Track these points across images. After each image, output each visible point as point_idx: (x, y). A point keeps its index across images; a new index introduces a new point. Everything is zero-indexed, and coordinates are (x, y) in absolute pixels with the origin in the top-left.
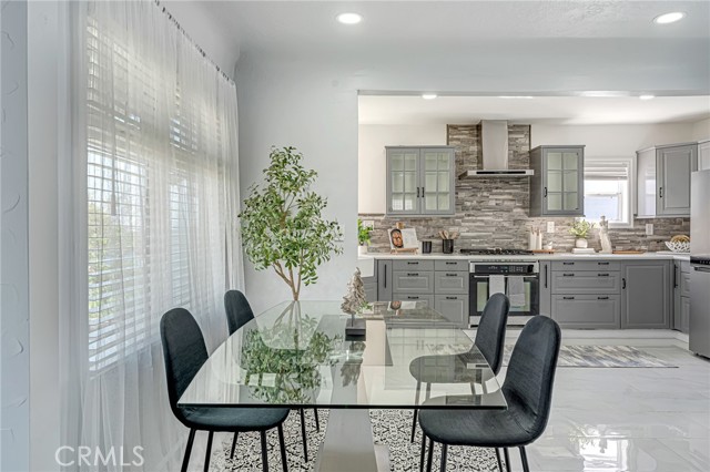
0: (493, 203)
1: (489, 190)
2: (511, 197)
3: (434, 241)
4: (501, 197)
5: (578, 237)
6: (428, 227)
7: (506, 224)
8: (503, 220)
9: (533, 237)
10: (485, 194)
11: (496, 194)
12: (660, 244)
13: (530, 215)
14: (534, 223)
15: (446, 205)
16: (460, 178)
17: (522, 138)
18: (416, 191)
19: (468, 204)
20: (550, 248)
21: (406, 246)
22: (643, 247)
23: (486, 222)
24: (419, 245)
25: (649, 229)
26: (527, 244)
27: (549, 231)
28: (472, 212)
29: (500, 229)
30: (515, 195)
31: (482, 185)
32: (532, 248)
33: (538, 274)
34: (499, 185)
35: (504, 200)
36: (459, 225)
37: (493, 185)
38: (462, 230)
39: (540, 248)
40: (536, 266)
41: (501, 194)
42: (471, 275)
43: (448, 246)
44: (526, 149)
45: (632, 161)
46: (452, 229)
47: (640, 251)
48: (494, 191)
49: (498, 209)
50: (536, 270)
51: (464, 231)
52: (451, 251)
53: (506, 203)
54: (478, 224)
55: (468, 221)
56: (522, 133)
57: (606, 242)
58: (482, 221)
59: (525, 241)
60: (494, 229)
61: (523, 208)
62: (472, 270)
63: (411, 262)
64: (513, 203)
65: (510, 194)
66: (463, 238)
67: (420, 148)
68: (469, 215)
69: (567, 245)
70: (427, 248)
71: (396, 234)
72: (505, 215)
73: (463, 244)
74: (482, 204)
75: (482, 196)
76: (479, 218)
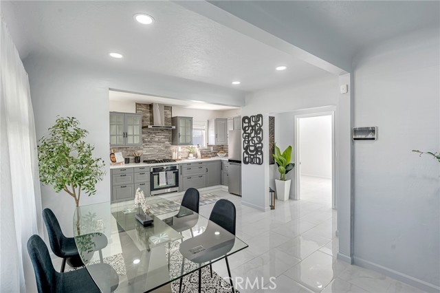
0: (157, 139)
1: (155, 133)
2: (164, 137)
3: (131, 158)
4: (160, 137)
5: (190, 153)
6: (127, 151)
7: (162, 149)
8: (161, 147)
9: (174, 153)
11: (158, 135)
12: (215, 154)
13: (172, 144)
14: (173, 148)
15: (137, 141)
16: (143, 128)
17: (168, 112)
18: (122, 134)
19: (146, 140)
20: (180, 158)
21: (117, 162)
23: (154, 148)
24: (123, 160)
25: (212, 148)
26: (171, 157)
27: (179, 151)
28: (148, 144)
29: (160, 151)
30: (166, 136)
31: (152, 131)
32: (174, 158)
33: (178, 170)
34: (160, 132)
36: (142, 149)
37: (157, 132)
39: (177, 158)
40: (177, 166)
41: (160, 135)
42: (151, 173)
43: (137, 160)
44: (170, 116)
45: (206, 124)
46: (139, 151)
47: (210, 157)
49: (159, 142)
50: (177, 168)
51: (145, 152)
52: (139, 162)
53: (162, 139)
54: (150, 149)
55: (146, 148)
56: (168, 109)
57: (199, 154)
60: (157, 151)
61: (169, 141)
62: (152, 171)
63: (121, 170)
64: (165, 139)
65: (164, 135)
66: (144, 155)
67: (125, 113)
69: (186, 156)
70: (127, 161)
71: (112, 156)
72: (162, 144)
73: (144, 158)
74: (152, 140)
75: (152, 136)
76: (151, 146)
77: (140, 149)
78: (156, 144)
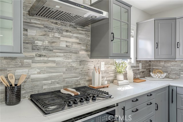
0: (63, 45)
1: (60, 31)
2: (78, 41)
7: (74, 65)
8: (71, 61)
10: (57, 35)
11: (66, 36)
13: (91, 57)
14: (93, 64)
19: (39, 43)
22: (139, 76)
23: (58, 63)
28: (43, 53)
29: (70, 69)
30: (81, 39)
31: (53, 26)
34: (69, 28)
35: (73, 43)
36: (28, 66)
37: (64, 28)
38: (32, 71)
41: (71, 37)
46: (20, 72)
48: (65, 33)
49: (68, 51)
53: (74, 45)
54: (50, 65)
58: (54, 62)
59: (87, 78)
60: (64, 69)
61: (87, 51)
64: (79, 46)
65: (77, 38)
66: (33, 80)
68: (40, 56)
69: (111, 79)
72: (74, 56)
74: (53, 45)
75: (54, 37)
76: (50, 59)
77: (22, 66)
78: (62, 54)
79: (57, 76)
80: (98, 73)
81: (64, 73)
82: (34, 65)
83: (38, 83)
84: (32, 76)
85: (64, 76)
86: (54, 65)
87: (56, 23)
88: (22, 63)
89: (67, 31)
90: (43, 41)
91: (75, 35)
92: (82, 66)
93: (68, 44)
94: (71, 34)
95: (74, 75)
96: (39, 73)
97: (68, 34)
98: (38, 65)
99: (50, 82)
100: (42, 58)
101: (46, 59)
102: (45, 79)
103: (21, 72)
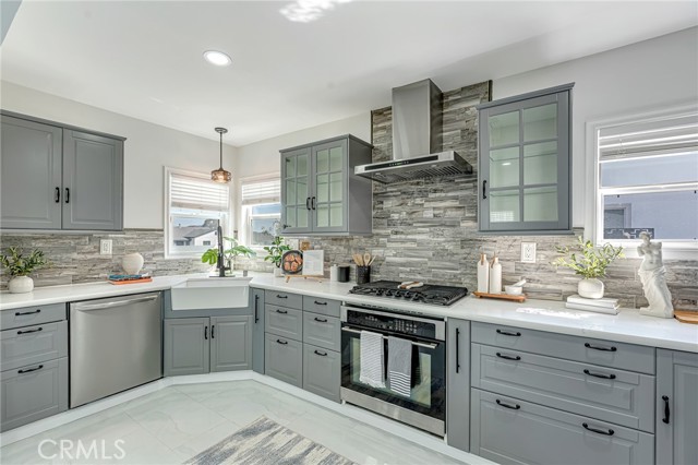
0: (429, 214)
1: (424, 194)
2: (457, 204)
3: (354, 266)
4: (441, 203)
6: (348, 247)
7: (449, 247)
8: (444, 240)
9: (483, 269)
10: (418, 201)
11: (434, 200)
18: (306, 202)
19: (396, 216)
20: (515, 291)
23: (420, 243)
27: (524, 259)
28: (400, 228)
29: (440, 254)
30: (462, 200)
31: (414, 188)
33: (442, 345)
34: (439, 186)
35: (446, 208)
36: (384, 246)
37: (430, 187)
38: (388, 253)
39: (497, 289)
40: (440, 327)
41: (442, 200)
42: (343, 325)
43: (361, 275)
48: (431, 196)
49: (437, 223)
50: (439, 335)
53: (449, 213)
54: (408, 245)
55: (395, 241)
56: (476, 96)
58: (414, 241)
60: (431, 254)
64: (460, 212)
65: (456, 198)
66: (389, 264)
67: (310, 146)
68: (396, 233)
70: (343, 276)
71: (291, 258)
72: (448, 231)
73: (388, 272)
74: (414, 216)
75: (414, 205)
76: (409, 237)
77: (378, 245)
78: (428, 229)
79: (418, 263)
80: (487, 264)
81: (430, 259)
82: (389, 245)
83: (393, 268)
84: (388, 259)
85: (429, 264)
86: (415, 246)
87: (418, 184)
88: (378, 242)
89: (435, 191)
90: (400, 213)
91: (450, 194)
92: (467, 251)
93: (437, 212)
94: (443, 194)
95: (448, 264)
96: (395, 256)
97: (438, 195)
98: (394, 245)
99: (408, 269)
100: (398, 236)
101: (403, 237)
102: (403, 265)
103: (377, 252)
